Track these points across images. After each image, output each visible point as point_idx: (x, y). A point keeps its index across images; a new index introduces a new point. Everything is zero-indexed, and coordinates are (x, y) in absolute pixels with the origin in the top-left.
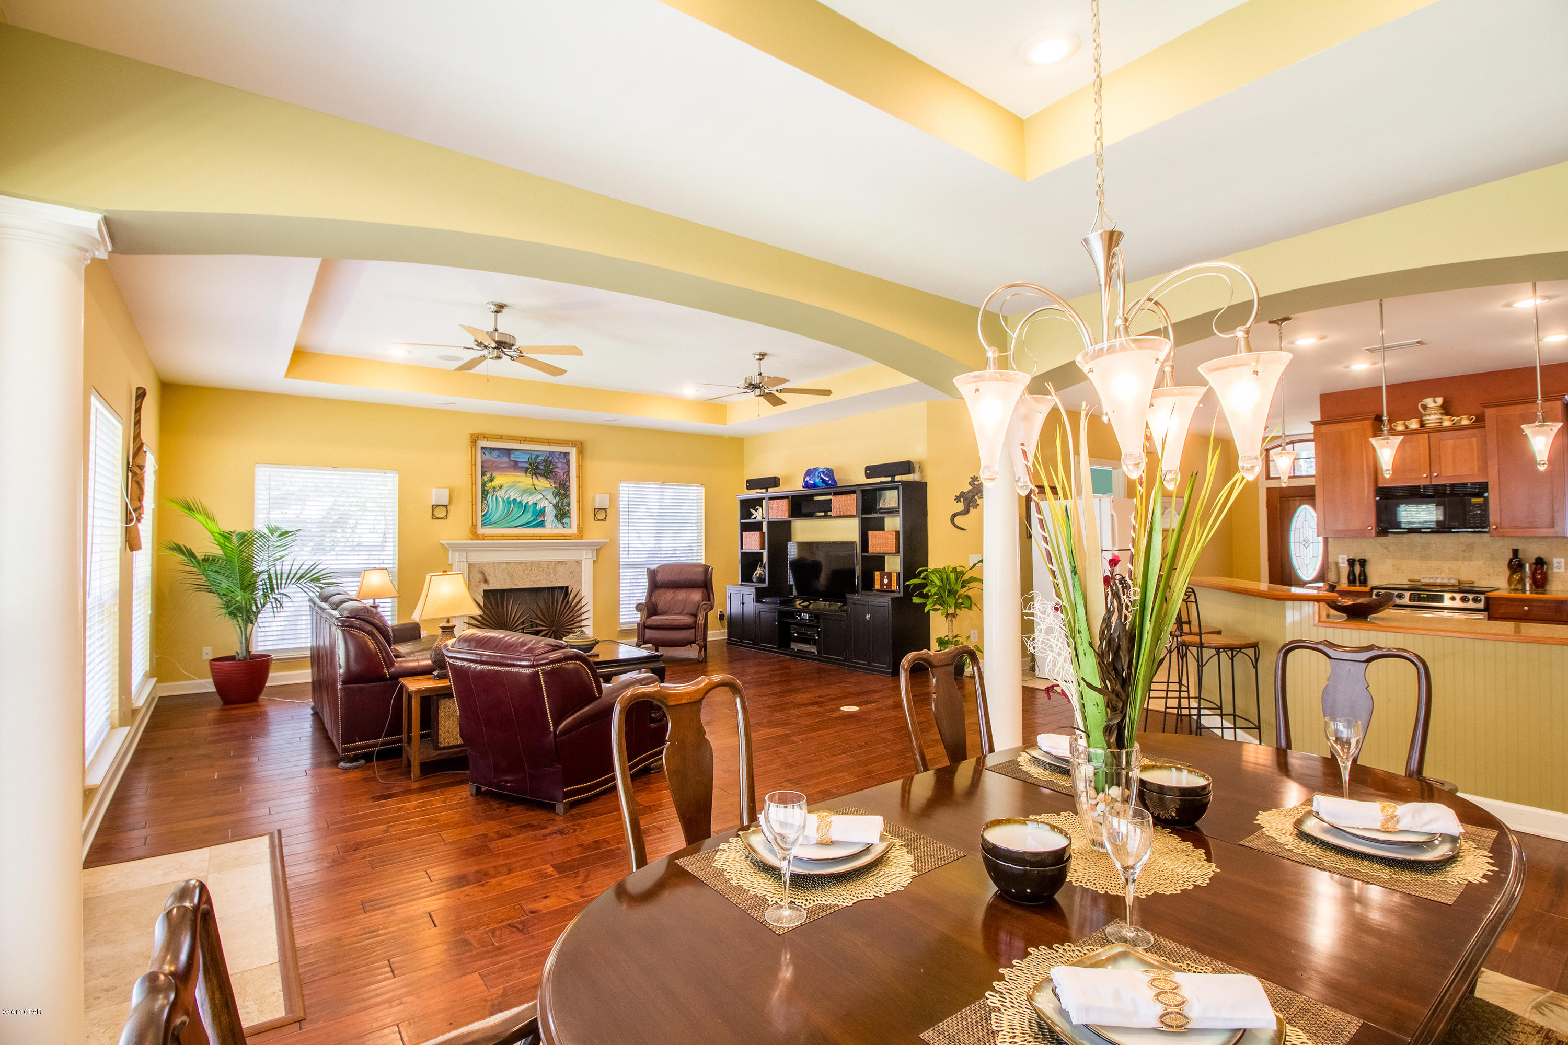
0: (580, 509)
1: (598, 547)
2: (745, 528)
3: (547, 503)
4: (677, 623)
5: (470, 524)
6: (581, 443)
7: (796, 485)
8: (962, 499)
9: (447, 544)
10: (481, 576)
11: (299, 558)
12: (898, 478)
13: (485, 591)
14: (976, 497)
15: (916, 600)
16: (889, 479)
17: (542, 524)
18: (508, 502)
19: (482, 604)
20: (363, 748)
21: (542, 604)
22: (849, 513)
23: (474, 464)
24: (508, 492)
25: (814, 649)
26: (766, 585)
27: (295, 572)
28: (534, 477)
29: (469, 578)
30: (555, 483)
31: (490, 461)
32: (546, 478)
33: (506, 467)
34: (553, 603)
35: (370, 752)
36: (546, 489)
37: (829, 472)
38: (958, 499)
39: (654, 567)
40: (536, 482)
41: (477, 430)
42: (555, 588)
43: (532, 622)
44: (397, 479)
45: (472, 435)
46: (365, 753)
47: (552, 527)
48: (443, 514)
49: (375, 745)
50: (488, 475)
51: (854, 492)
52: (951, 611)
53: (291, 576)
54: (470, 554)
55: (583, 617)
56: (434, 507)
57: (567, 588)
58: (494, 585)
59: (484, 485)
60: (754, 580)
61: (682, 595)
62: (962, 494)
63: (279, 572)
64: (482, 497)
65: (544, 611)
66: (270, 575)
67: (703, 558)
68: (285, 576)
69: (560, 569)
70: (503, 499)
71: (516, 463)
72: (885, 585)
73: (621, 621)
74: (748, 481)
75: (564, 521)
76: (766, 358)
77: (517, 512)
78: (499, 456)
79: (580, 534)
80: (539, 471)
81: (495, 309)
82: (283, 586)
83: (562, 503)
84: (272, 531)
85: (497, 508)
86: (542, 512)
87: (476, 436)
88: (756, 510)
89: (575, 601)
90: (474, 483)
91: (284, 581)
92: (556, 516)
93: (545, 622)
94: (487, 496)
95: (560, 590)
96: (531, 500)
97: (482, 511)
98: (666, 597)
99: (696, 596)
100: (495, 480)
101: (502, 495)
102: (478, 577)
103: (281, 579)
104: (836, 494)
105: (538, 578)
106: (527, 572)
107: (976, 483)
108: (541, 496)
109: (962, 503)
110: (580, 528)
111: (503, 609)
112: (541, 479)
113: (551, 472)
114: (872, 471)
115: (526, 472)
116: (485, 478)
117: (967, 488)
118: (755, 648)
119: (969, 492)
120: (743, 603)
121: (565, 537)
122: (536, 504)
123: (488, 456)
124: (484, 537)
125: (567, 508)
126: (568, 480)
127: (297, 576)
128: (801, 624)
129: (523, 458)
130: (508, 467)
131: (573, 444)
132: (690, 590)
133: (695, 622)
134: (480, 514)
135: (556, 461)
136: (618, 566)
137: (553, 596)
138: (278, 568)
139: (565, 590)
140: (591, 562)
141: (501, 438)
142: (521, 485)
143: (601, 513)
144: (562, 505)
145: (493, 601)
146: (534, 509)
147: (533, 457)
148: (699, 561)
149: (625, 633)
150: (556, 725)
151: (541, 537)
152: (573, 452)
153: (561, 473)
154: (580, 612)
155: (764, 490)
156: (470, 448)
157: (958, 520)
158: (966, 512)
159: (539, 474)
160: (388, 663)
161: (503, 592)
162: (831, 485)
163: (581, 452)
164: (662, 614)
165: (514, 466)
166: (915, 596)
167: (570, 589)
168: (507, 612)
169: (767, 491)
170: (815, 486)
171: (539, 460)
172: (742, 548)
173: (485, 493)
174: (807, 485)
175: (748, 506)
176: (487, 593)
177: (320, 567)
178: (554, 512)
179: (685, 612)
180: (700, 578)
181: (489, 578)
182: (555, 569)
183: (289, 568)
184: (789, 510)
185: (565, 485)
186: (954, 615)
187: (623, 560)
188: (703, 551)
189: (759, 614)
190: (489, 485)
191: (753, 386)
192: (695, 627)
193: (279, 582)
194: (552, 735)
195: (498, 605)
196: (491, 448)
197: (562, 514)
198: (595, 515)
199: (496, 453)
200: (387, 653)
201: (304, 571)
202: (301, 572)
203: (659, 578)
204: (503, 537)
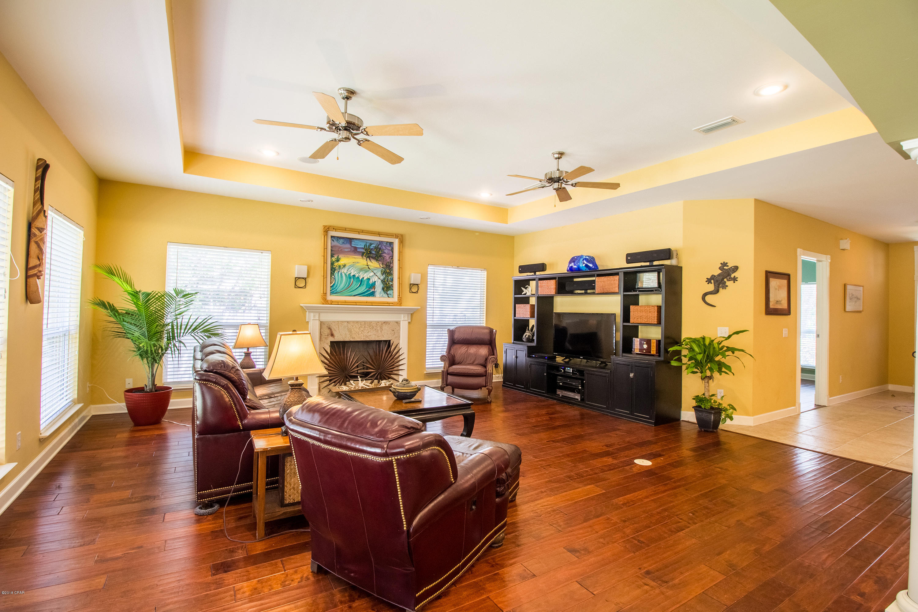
0: (400, 284)
1: (412, 312)
2: (517, 301)
3: (377, 279)
4: (472, 372)
5: (322, 292)
6: (402, 236)
7: (562, 268)
8: (712, 281)
9: (305, 307)
10: (328, 331)
11: (194, 314)
12: (655, 263)
13: (331, 342)
14: (725, 280)
15: (674, 363)
16: (648, 264)
17: (373, 294)
18: (349, 277)
19: (329, 352)
20: (217, 494)
21: (371, 352)
22: (612, 291)
23: (325, 248)
24: (350, 270)
25: (578, 397)
26: (534, 344)
27: (191, 324)
28: (368, 259)
29: (320, 332)
30: (383, 264)
31: (337, 246)
32: (377, 260)
33: (348, 251)
34: (379, 354)
35: (223, 498)
36: (377, 268)
37: (591, 260)
38: (709, 281)
39: (452, 328)
40: (369, 263)
41: (327, 224)
42: (381, 341)
43: (364, 365)
44: (270, 257)
45: (325, 227)
46: (220, 499)
47: (380, 296)
48: (302, 285)
49: (228, 492)
50: (336, 257)
51: (617, 274)
52: (708, 373)
53: (188, 327)
54: (322, 315)
55: (401, 363)
56: (297, 279)
57: (390, 341)
58: (338, 338)
59: (332, 264)
60: (524, 340)
61: (473, 350)
62: (713, 277)
63: (179, 324)
64: (331, 273)
65: (373, 357)
66: (173, 326)
67: (485, 322)
68: (183, 327)
69: (385, 327)
70: (345, 274)
71: (356, 248)
72: (645, 349)
73: (427, 366)
74: (520, 267)
75: (389, 292)
76: (563, 157)
77: (355, 285)
78: (343, 243)
79: (400, 302)
80: (371, 255)
81: (346, 94)
82: (182, 334)
83: (388, 279)
84: (178, 293)
85: (342, 282)
86: (373, 285)
87: (327, 227)
88: (526, 288)
89: (395, 351)
90: (325, 262)
91: (183, 331)
92: (383, 289)
93: (374, 367)
94: (334, 272)
95: (385, 343)
96: (366, 276)
97: (331, 283)
98: (460, 351)
99: (483, 351)
100: (340, 261)
101: (345, 271)
102: (327, 332)
103: (181, 329)
104: (599, 275)
105: (369, 334)
106: (362, 329)
107: (725, 268)
108: (372, 274)
109: (713, 285)
110: (400, 298)
111: (344, 355)
112: (373, 261)
113: (380, 256)
114: (632, 257)
115: (362, 255)
116: (334, 259)
117: (717, 272)
118: (526, 392)
119: (719, 275)
120: (516, 357)
121: (388, 304)
122: (369, 279)
123: (335, 243)
124: (332, 303)
125: (391, 283)
126: (392, 262)
127: (193, 327)
128: (566, 376)
129: (361, 245)
130: (350, 251)
131: (396, 236)
132: (479, 346)
133: (486, 371)
134: (329, 285)
135: (384, 248)
136: (425, 326)
137: (379, 347)
138: (179, 321)
139: (388, 343)
140: (407, 323)
141: (345, 230)
142: (357, 265)
143: (414, 287)
144: (387, 281)
145: (337, 350)
146: (368, 282)
147: (368, 245)
148: (482, 325)
149: (430, 376)
150: (409, 523)
151: (372, 304)
152: (396, 242)
153: (387, 257)
154: (398, 359)
155: (533, 274)
156: (323, 236)
157: (708, 298)
158: (716, 292)
159: (372, 257)
160: (242, 414)
161: (344, 343)
162: (594, 269)
163: (402, 242)
164: (459, 364)
165: (354, 251)
166: (674, 360)
167: (391, 342)
168: (347, 358)
169: (535, 274)
170: (579, 270)
171: (372, 247)
172: (515, 316)
173: (333, 270)
174: (571, 269)
175: (520, 285)
176: (333, 344)
177: (210, 321)
178: (382, 286)
179: (475, 363)
180: (487, 337)
181: (334, 333)
182: (381, 328)
183: (187, 321)
184: (556, 288)
185: (389, 266)
186: (711, 378)
187: (429, 322)
188: (485, 317)
189: (530, 366)
190: (336, 264)
191: (551, 180)
192: (486, 376)
193: (179, 331)
194: (405, 535)
195: (340, 352)
196: (338, 237)
197: (387, 287)
198: (410, 289)
199: (342, 240)
200: (241, 406)
201: (198, 324)
202: (196, 324)
203: (456, 336)
204: (345, 303)
